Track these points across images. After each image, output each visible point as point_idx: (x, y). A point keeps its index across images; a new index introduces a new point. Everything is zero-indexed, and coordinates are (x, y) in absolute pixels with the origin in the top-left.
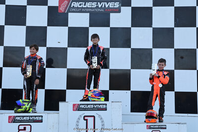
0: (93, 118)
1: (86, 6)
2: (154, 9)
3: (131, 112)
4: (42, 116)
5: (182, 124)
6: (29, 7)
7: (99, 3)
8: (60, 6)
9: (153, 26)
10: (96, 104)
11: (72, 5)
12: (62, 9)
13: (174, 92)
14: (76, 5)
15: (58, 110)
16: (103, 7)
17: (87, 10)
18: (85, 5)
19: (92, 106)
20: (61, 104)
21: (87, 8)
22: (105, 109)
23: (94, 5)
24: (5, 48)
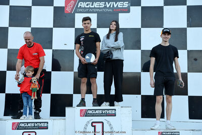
0: (101, 124)
1: (93, 7)
2: (166, 8)
3: (142, 117)
4: (47, 123)
5: (197, 130)
6: (33, 8)
7: (107, 3)
10: (104, 110)
11: (79, 5)
12: (68, 9)
13: (187, 96)
14: (83, 5)
15: (65, 116)
16: (111, 6)
17: (95, 10)
18: (92, 5)
19: (101, 112)
20: (68, 110)
21: (95, 8)
22: (114, 115)
23: (102, 4)
24: (9, 50)
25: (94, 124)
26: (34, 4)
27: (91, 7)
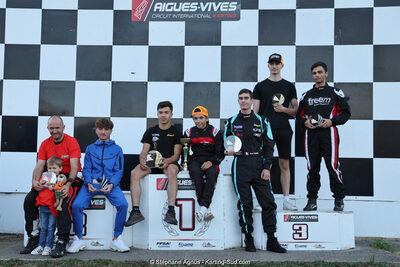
0: (191, 202)
1: (179, 10)
4: (104, 199)
5: (346, 213)
6: (81, 13)
7: (202, 4)
8: (134, 9)
9: (297, 43)
11: (156, 8)
14: (162, 7)
16: (209, 10)
17: (181, 16)
18: (177, 7)
19: (190, 182)
23: (194, 7)
24: (42, 83)
25: (179, 202)
26: (82, 6)
27: (176, 10)
